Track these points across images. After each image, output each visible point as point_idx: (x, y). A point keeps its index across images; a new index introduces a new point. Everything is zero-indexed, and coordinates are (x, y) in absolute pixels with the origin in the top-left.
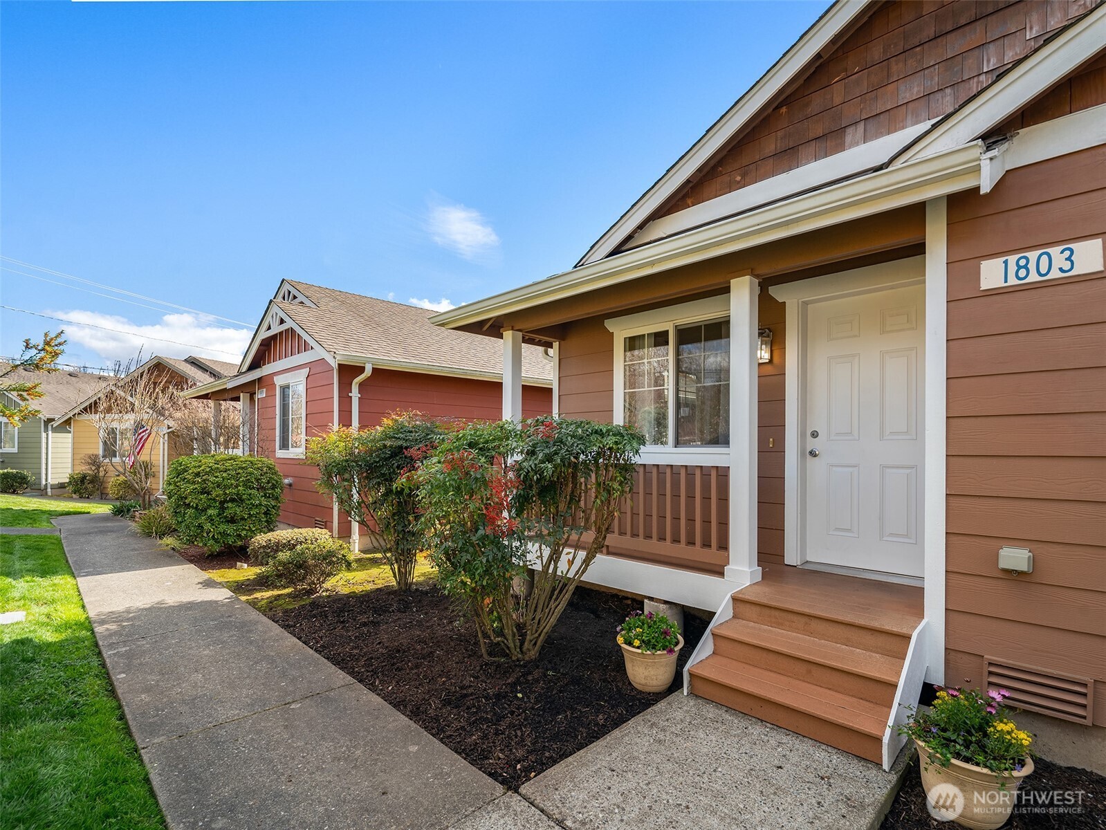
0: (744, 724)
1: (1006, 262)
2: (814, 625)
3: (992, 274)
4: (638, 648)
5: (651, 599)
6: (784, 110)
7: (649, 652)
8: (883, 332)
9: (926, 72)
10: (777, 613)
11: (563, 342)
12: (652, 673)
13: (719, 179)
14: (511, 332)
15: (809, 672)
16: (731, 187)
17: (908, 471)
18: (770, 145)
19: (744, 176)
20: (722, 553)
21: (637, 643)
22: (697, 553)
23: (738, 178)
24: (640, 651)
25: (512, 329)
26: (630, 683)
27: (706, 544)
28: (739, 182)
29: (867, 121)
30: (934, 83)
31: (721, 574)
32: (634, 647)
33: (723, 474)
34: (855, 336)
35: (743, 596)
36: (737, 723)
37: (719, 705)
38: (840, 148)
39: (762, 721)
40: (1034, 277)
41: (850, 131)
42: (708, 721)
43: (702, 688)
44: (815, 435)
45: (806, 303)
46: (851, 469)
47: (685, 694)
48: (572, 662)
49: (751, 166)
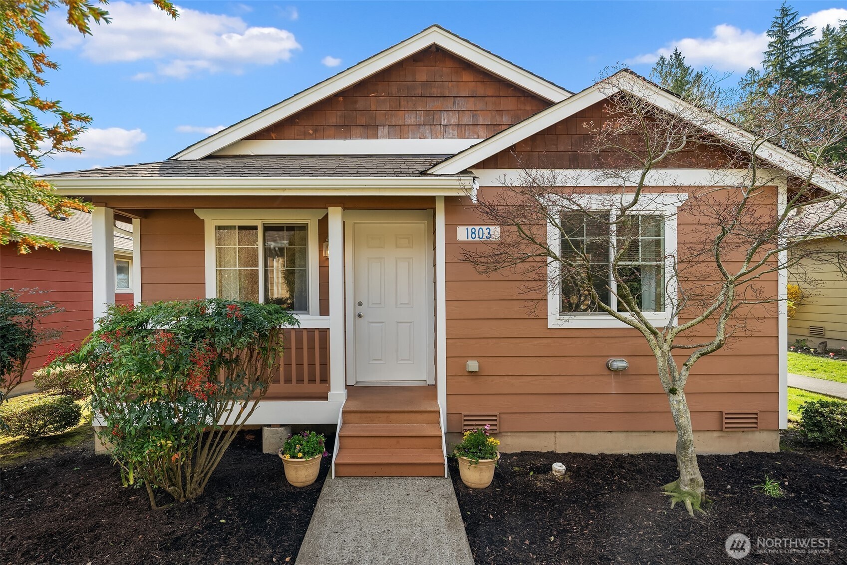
0: (375, 482)
1: (467, 229)
2: (393, 416)
3: (462, 234)
4: (301, 458)
5: (269, 426)
6: (341, 99)
7: (310, 459)
8: (396, 247)
9: (418, 112)
10: (370, 415)
11: (144, 220)
12: (310, 472)
13: (297, 127)
14: (103, 208)
15: (398, 442)
16: (305, 136)
17: (409, 324)
18: (333, 117)
19: (315, 131)
20: (324, 385)
21: (300, 455)
22: (307, 387)
23: (311, 132)
24: (304, 460)
25: (106, 206)
26: (291, 485)
27: (312, 380)
28: (311, 135)
29: (390, 127)
30: (421, 120)
31: (326, 398)
32: (298, 458)
33: (324, 333)
34: (382, 247)
35: (348, 409)
36: (373, 483)
37: (355, 477)
38: (375, 136)
39: (382, 477)
40: (477, 239)
41: (380, 128)
42: (357, 487)
43: (344, 471)
44: (360, 304)
45: (354, 223)
46: (381, 324)
47: (333, 477)
48: (238, 485)
49: (320, 127)
